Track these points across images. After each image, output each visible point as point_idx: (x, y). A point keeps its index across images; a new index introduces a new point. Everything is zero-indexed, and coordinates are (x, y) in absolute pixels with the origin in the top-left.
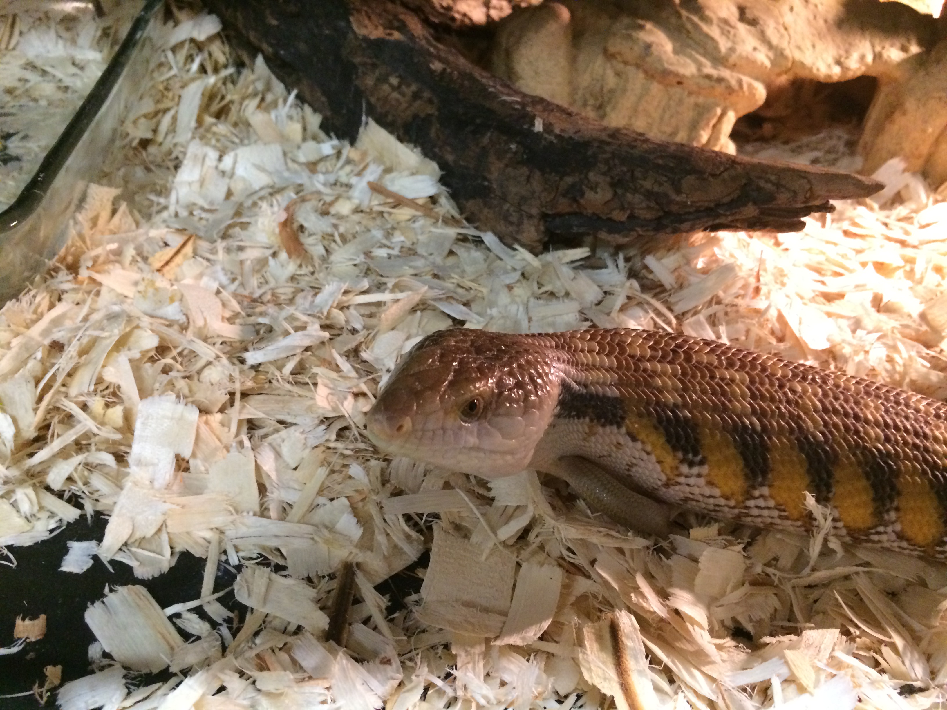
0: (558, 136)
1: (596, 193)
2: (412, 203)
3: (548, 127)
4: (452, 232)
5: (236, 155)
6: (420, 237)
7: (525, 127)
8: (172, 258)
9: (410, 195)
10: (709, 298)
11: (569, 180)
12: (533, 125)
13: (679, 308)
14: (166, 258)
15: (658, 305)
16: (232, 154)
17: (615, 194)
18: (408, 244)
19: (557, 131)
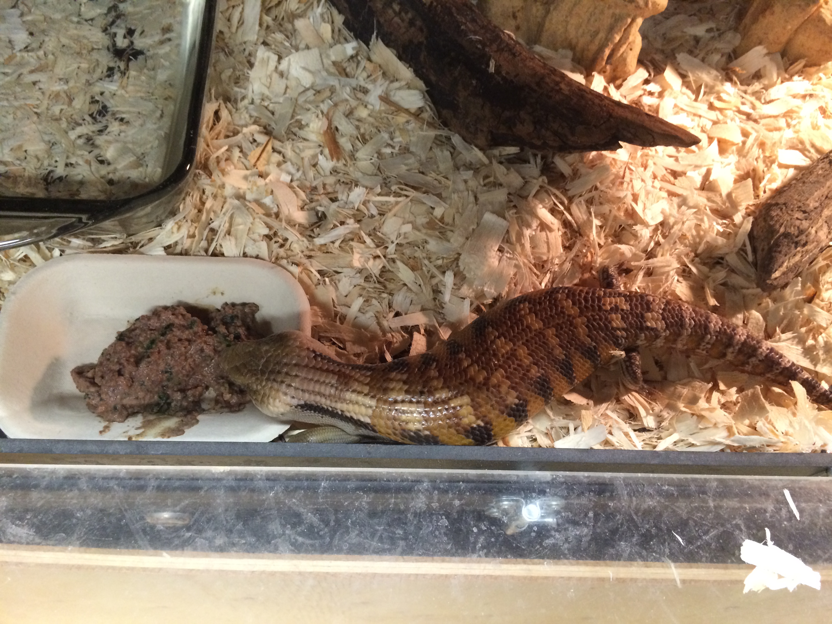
0: (504, 78)
1: (523, 126)
2: (407, 111)
3: (498, 67)
4: (432, 133)
5: (290, 60)
6: (412, 139)
7: (483, 67)
8: (260, 155)
9: (406, 107)
10: (590, 187)
11: (507, 114)
12: (488, 66)
13: (570, 193)
14: (257, 155)
15: (558, 193)
16: (287, 59)
17: (535, 128)
18: (404, 145)
19: (504, 73)
